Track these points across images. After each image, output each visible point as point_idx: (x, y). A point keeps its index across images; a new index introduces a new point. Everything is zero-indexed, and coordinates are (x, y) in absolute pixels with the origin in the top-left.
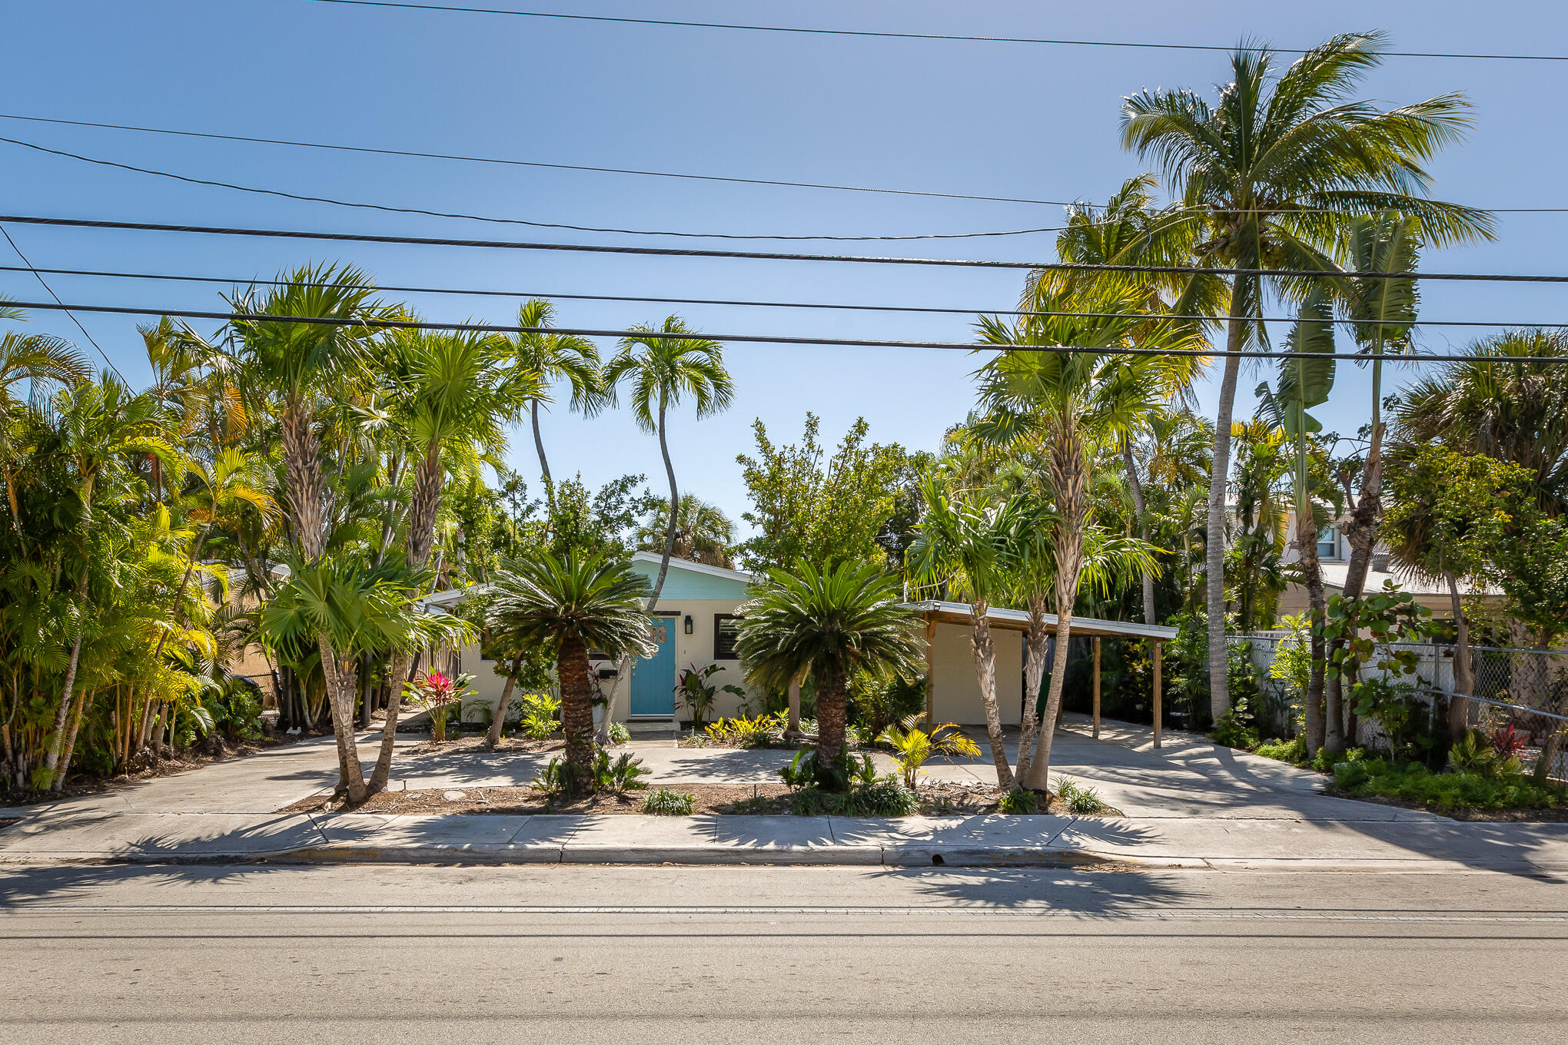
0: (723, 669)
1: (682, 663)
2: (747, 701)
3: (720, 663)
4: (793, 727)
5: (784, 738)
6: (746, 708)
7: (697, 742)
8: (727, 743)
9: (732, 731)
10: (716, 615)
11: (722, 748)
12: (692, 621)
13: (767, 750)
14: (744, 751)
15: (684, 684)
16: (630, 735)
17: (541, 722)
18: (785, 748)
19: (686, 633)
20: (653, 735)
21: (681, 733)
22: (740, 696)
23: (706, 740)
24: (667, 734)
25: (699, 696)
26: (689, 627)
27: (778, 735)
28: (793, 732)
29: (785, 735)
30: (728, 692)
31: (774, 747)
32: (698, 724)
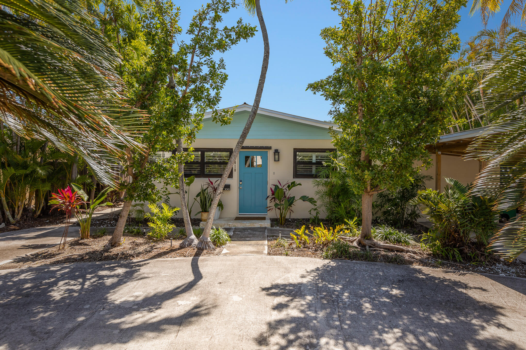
0: (300, 184)
1: (272, 180)
2: (316, 207)
3: (298, 181)
4: (366, 236)
5: (359, 245)
6: (316, 212)
7: (284, 246)
8: (309, 249)
9: (312, 236)
10: (294, 149)
11: (307, 256)
12: (279, 153)
13: (349, 261)
14: (330, 262)
15: (273, 194)
16: (230, 237)
17: (161, 226)
18: (365, 260)
19: (275, 161)
20: (250, 234)
21: (271, 230)
22: (312, 203)
23: (291, 244)
24: (260, 231)
25: (283, 203)
26: (277, 157)
27: (352, 242)
28: (367, 241)
29: (359, 243)
30: (304, 201)
31: (355, 257)
32: (283, 222)
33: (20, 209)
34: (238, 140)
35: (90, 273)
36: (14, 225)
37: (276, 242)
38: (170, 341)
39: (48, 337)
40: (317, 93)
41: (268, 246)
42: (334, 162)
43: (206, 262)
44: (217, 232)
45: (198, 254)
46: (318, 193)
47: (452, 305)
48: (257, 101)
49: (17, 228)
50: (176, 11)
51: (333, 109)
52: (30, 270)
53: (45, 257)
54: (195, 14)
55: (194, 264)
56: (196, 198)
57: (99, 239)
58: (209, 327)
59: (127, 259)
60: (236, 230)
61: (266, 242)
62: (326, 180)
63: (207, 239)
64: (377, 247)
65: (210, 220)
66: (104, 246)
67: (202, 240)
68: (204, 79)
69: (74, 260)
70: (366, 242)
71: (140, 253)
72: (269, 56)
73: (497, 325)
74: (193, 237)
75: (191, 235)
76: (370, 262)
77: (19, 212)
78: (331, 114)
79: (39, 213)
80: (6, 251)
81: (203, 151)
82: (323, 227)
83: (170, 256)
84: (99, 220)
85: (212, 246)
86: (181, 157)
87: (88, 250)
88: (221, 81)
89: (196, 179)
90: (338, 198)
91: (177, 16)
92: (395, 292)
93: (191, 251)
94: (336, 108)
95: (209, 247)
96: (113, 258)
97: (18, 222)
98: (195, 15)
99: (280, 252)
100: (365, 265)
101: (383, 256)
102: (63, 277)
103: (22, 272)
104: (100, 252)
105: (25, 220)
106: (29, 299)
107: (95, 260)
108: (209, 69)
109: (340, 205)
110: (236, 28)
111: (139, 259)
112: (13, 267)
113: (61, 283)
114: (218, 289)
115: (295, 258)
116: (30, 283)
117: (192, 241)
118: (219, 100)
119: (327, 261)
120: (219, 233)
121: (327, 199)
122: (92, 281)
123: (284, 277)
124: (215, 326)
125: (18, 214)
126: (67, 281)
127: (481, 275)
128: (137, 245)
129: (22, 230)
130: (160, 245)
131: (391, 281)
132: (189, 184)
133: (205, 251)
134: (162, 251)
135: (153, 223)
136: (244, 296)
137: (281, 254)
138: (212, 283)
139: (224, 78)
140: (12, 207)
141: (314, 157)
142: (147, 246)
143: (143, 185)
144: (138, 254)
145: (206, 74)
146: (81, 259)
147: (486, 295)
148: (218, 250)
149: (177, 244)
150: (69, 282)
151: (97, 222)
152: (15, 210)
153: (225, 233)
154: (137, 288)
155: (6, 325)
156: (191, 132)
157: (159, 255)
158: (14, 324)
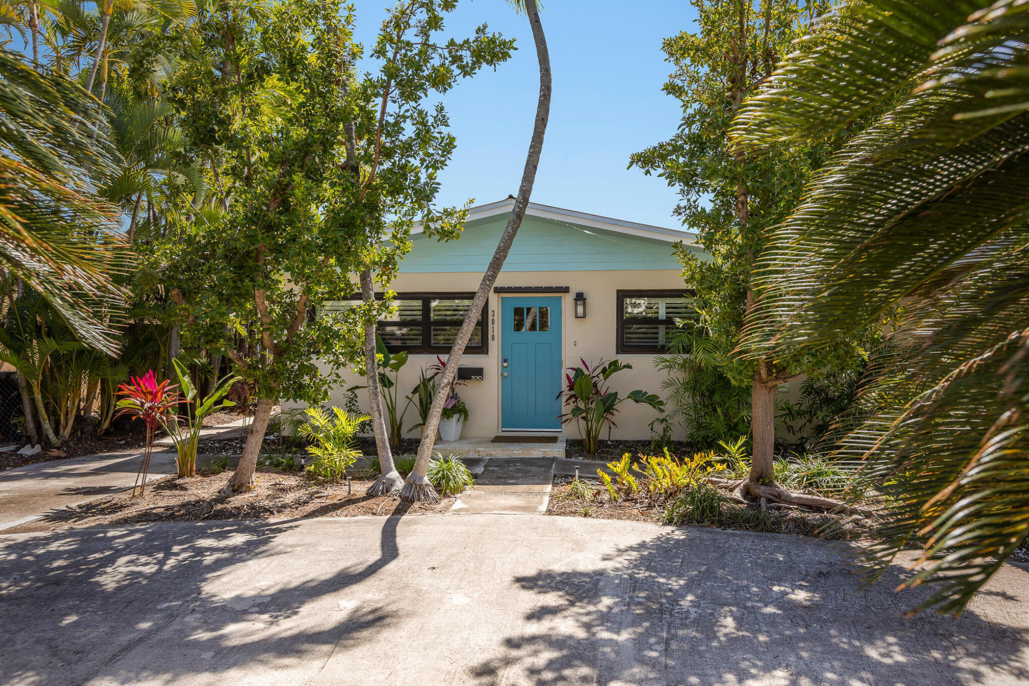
0: (629, 367)
1: (570, 358)
2: (664, 415)
3: (624, 359)
4: (762, 477)
5: (745, 497)
6: (664, 425)
7: (583, 496)
8: (636, 503)
9: (645, 477)
10: (618, 291)
11: (629, 518)
12: (585, 299)
13: (719, 530)
14: (673, 532)
15: (571, 387)
16: (475, 476)
17: (334, 452)
18: (755, 527)
19: (577, 317)
20: (519, 471)
21: (565, 463)
22: (654, 407)
23: (599, 493)
24: (542, 466)
25: (593, 406)
26: (580, 310)
27: (732, 490)
28: (763, 488)
29: (747, 492)
30: (637, 401)
31: (732, 521)
32: (592, 446)
33: (69, 417)
34: (483, 274)
35: (181, 543)
36: (58, 448)
37: (568, 488)
38: (307, 677)
39: (80, 660)
40: (652, 171)
41: (551, 496)
42: (702, 318)
43: (414, 527)
44: (445, 466)
45: (400, 511)
46: (667, 384)
47: (927, 627)
48: (525, 191)
49: (63, 455)
50: (346, 13)
51: (684, 203)
52: (71, 533)
53: (102, 512)
54: (388, 17)
55: (390, 529)
56: (410, 396)
57: (213, 478)
58: (390, 653)
59: (258, 517)
60: (492, 462)
61: (549, 488)
62: (686, 356)
63: (421, 478)
64: (786, 502)
65: (428, 440)
66: (219, 492)
67: (412, 481)
68: (407, 148)
69: (158, 518)
70: (761, 490)
71: (285, 506)
72: (549, 95)
73: (1016, 672)
74: (394, 474)
75: (390, 470)
76: (764, 534)
77: (67, 424)
78: (680, 214)
79: (106, 425)
80: (35, 499)
81: (426, 298)
82: (669, 458)
83: (344, 513)
84: (219, 441)
85: (433, 494)
86: (370, 310)
87: (187, 499)
88: (443, 152)
89: (411, 357)
90: (710, 397)
91: (348, 23)
92: (801, 596)
93: (388, 503)
94: (689, 200)
95: (426, 495)
96: (231, 515)
97: (65, 443)
98: (388, 19)
99: (573, 509)
100: (751, 540)
101: (794, 520)
102: (128, 549)
103: (56, 537)
104: (209, 503)
105: (80, 439)
106: (58, 590)
107: (197, 518)
108: (414, 128)
109: (715, 410)
110: (474, 42)
111: (283, 518)
112: (42, 529)
113: (123, 560)
114: (425, 580)
115: (603, 521)
116: (66, 559)
117: (392, 482)
118: (435, 190)
119: (669, 529)
120: (449, 469)
121: (687, 399)
122: (180, 557)
123: (568, 560)
124: (404, 652)
125: (65, 428)
126: (134, 557)
127: (1014, 565)
128: (283, 490)
129: (71, 459)
130: (329, 491)
131: (800, 573)
132: (396, 367)
133: (416, 505)
134: (329, 502)
135: (318, 446)
136: (476, 595)
137: (574, 513)
138: (416, 568)
139: (449, 146)
140: (53, 415)
141: (661, 308)
142: (303, 491)
143: (293, 367)
144: (281, 509)
145: (410, 138)
146: (170, 515)
147: (1013, 610)
148: (444, 502)
149: (360, 488)
150: (138, 559)
151: (216, 445)
152: (59, 420)
153: (463, 468)
154: (266, 574)
155: (8, 636)
156: (388, 258)
157: (323, 511)
158: (22, 634)
